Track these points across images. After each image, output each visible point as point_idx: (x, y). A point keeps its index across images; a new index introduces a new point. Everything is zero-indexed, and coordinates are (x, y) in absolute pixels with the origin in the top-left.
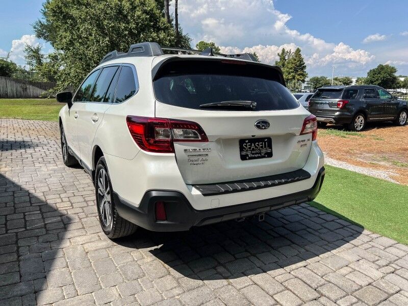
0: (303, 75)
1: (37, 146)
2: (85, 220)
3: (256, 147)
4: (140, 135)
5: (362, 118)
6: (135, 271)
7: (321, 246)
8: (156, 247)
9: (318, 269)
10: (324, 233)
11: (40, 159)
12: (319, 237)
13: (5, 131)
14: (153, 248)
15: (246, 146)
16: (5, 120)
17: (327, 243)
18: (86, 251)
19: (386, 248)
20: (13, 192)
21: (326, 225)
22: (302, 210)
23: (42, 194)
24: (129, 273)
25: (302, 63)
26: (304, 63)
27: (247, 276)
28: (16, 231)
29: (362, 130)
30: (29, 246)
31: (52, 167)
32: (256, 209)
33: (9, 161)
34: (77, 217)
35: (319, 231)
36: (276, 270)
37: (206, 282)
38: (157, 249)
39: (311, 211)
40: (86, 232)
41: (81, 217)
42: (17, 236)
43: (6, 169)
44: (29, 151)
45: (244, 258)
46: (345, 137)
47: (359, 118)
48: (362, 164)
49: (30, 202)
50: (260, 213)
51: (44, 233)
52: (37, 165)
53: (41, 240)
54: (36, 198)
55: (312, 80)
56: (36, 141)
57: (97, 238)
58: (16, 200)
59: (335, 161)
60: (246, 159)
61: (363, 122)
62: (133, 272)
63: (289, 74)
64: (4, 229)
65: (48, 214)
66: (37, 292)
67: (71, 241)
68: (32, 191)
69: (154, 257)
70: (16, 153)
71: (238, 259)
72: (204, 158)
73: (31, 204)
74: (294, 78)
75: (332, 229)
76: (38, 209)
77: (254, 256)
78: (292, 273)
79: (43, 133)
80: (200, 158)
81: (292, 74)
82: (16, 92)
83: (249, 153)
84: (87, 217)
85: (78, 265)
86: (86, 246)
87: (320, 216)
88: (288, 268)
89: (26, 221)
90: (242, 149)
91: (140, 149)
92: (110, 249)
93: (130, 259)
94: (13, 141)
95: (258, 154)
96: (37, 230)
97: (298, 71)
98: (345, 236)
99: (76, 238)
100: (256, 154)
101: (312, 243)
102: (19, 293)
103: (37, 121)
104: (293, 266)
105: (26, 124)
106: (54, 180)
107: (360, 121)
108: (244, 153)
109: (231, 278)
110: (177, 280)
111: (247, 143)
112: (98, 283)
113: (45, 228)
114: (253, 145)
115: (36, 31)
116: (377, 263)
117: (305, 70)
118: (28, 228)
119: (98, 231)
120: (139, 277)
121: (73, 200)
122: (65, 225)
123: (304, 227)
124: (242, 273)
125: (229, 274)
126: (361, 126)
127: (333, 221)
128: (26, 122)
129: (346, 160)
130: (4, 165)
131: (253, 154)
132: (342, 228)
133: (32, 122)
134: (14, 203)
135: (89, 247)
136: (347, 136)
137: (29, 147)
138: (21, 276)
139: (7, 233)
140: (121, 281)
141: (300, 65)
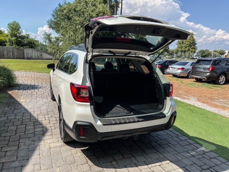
0: (194, 49)
1: (41, 88)
2: (54, 130)
4: (74, 93)
5: (223, 77)
6: (71, 160)
7: (173, 155)
8: (84, 148)
9: (166, 167)
10: (178, 147)
11: (40, 96)
12: (174, 149)
13: (27, 79)
14: (83, 149)
16: (28, 72)
17: (177, 153)
18: (50, 147)
19: (211, 159)
20: (24, 113)
21: (180, 143)
22: (169, 133)
23: (36, 115)
24: (68, 161)
25: (194, 41)
26: (195, 42)
27: (127, 168)
28: (20, 134)
29: (223, 84)
30: (24, 142)
31: (45, 100)
32: (133, 133)
33: (25, 96)
34: (50, 129)
35: (175, 146)
36: (143, 166)
37: (104, 169)
38: (85, 149)
39: (174, 133)
40: (53, 137)
41: (52, 129)
42: (20, 136)
43: (23, 100)
44: (36, 91)
45: (128, 158)
46: (211, 88)
47: (222, 77)
48: (216, 106)
49: (30, 119)
50: (135, 135)
51: (33, 136)
52: (38, 99)
53: (31, 139)
54: (34, 117)
55: (200, 52)
56: (40, 85)
57: (57, 141)
58: (24, 118)
59: (200, 103)
61: (224, 79)
62: (70, 161)
63: (186, 48)
64: (15, 133)
65: (37, 126)
66: (22, 167)
67: (45, 141)
68: (32, 113)
69: (82, 153)
70: (29, 91)
71: (125, 158)
73: (30, 120)
74: (189, 50)
75: (183, 145)
76: (33, 123)
77: (134, 157)
78: (151, 168)
79: (45, 81)
81: (188, 48)
82: (37, 56)
84: (55, 129)
85: (44, 154)
86: (51, 145)
87: (178, 137)
88: (150, 166)
89: (26, 129)
91: (74, 100)
92: (62, 147)
93: (70, 153)
94: (29, 85)
96: (30, 134)
97: (191, 46)
98: (189, 149)
99: (47, 140)
101: (169, 152)
102: (14, 166)
103: (44, 74)
104: (153, 165)
105: (38, 75)
106: (44, 108)
107: (222, 79)
109: (118, 168)
110: (90, 167)
112: (52, 164)
113: (34, 133)
115: (48, 24)
116: (202, 167)
117: (196, 46)
118: (26, 133)
119: (59, 137)
120: (72, 163)
121: (51, 119)
122: (43, 132)
123: (167, 143)
124: (125, 166)
125: (118, 166)
126: (223, 82)
127: (185, 140)
128: (38, 74)
129: (207, 103)
130: (22, 98)
132: (189, 145)
133: (41, 74)
134: (23, 119)
135: (52, 145)
136: (213, 88)
137: (37, 88)
138: (17, 158)
139: (16, 135)
140: (63, 164)
141: (193, 43)
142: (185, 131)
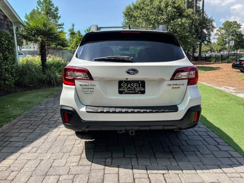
3: (131, 86)
6: (68, 149)
7: (193, 165)
8: (90, 140)
9: (171, 178)
12: (200, 159)
14: (88, 140)
15: (124, 85)
17: (202, 164)
18: (60, 135)
24: (65, 150)
27: (119, 168)
30: (42, 127)
35: (205, 155)
39: (215, 141)
42: (43, 122)
51: (53, 123)
53: (49, 126)
60: (123, 94)
66: (23, 147)
67: (59, 129)
69: (84, 145)
71: (125, 157)
72: (92, 90)
75: (218, 156)
77: (137, 158)
78: (150, 175)
80: (90, 90)
83: (126, 90)
85: (50, 140)
87: (219, 146)
88: (150, 172)
89: (53, 117)
90: (120, 87)
92: (70, 136)
93: (73, 143)
95: (133, 91)
99: (62, 128)
100: (131, 91)
101: (189, 161)
102: (17, 145)
108: (121, 90)
109: (108, 167)
110: (81, 159)
111: (124, 83)
112: (48, 150)
113: (56, 121)
114: (129, 84)
118: (50, 120)
123: (196, 150)
125: (110, 164)
127: (227, 151)
131: (129, 91)
135: (63, 133)
138: (25, 139)
139: (40, 120)
140: (58, 152)
142: (236, 141)
